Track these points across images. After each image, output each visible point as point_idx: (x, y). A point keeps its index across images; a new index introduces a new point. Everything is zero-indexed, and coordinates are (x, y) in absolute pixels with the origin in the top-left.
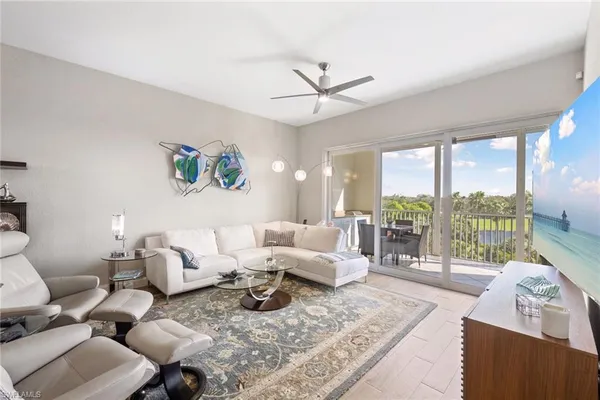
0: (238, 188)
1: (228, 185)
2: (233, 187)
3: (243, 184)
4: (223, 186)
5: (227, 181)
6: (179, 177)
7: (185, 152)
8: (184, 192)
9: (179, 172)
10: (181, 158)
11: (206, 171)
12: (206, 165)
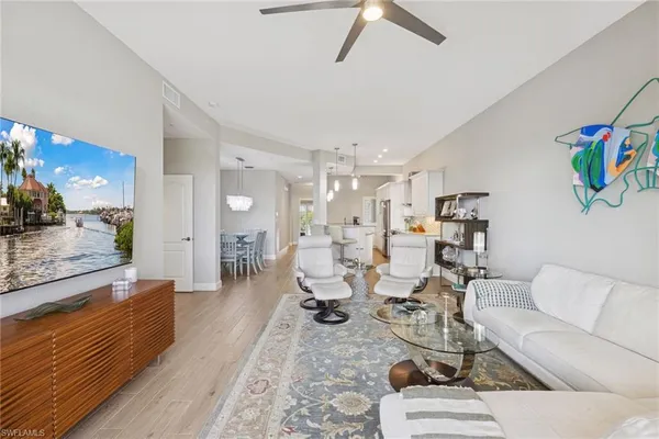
6: (577, 182)
7: (586, 138)
8: (587, 207)
9: (577, 175)
10: (580, 149)
11: (621, 160)
12: (623, 147)
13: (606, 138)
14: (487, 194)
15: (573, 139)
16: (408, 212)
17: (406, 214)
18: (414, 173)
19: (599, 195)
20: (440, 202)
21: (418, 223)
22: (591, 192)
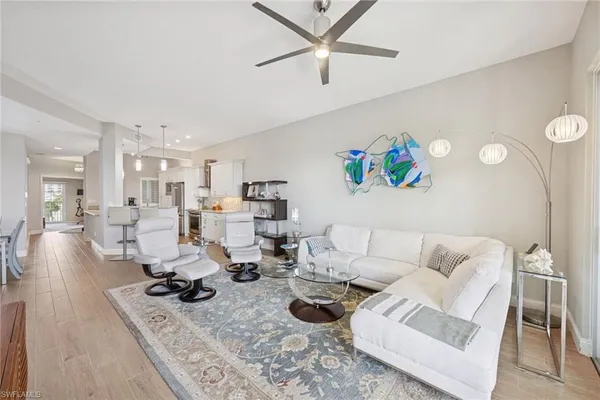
0: (410, 185)
1: (396, 183)
2: (401, 185)
3: (418, 179)
4: (390, 183)
5: (394, 178)
6: (348, 179)
7: (353, 156)
8: (353, 192)
9: (348, 175)
10: (350, 162)
11: (371, 170)
12: (371, 164)
13: (363, 158)
14: (286, 182)
15: (346, 155)
16: (203, 193)
17: (201, 195)
18: (213, 161)
19: (359, 186)
20: (246, 186)
21: (217, 203)
22: (356, 185)
